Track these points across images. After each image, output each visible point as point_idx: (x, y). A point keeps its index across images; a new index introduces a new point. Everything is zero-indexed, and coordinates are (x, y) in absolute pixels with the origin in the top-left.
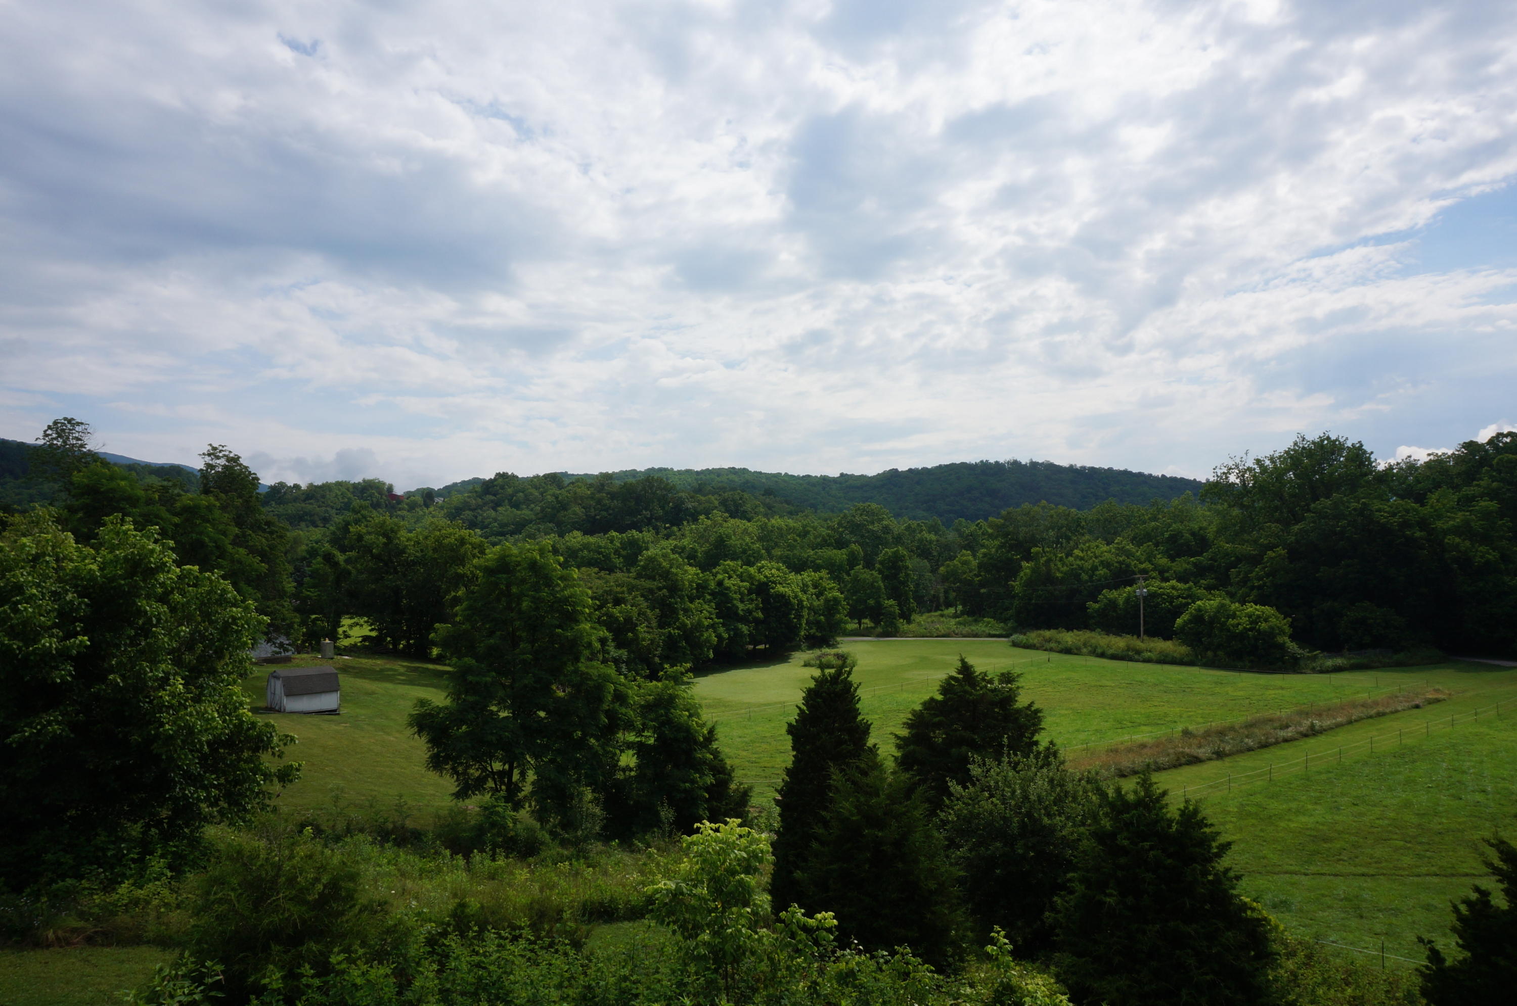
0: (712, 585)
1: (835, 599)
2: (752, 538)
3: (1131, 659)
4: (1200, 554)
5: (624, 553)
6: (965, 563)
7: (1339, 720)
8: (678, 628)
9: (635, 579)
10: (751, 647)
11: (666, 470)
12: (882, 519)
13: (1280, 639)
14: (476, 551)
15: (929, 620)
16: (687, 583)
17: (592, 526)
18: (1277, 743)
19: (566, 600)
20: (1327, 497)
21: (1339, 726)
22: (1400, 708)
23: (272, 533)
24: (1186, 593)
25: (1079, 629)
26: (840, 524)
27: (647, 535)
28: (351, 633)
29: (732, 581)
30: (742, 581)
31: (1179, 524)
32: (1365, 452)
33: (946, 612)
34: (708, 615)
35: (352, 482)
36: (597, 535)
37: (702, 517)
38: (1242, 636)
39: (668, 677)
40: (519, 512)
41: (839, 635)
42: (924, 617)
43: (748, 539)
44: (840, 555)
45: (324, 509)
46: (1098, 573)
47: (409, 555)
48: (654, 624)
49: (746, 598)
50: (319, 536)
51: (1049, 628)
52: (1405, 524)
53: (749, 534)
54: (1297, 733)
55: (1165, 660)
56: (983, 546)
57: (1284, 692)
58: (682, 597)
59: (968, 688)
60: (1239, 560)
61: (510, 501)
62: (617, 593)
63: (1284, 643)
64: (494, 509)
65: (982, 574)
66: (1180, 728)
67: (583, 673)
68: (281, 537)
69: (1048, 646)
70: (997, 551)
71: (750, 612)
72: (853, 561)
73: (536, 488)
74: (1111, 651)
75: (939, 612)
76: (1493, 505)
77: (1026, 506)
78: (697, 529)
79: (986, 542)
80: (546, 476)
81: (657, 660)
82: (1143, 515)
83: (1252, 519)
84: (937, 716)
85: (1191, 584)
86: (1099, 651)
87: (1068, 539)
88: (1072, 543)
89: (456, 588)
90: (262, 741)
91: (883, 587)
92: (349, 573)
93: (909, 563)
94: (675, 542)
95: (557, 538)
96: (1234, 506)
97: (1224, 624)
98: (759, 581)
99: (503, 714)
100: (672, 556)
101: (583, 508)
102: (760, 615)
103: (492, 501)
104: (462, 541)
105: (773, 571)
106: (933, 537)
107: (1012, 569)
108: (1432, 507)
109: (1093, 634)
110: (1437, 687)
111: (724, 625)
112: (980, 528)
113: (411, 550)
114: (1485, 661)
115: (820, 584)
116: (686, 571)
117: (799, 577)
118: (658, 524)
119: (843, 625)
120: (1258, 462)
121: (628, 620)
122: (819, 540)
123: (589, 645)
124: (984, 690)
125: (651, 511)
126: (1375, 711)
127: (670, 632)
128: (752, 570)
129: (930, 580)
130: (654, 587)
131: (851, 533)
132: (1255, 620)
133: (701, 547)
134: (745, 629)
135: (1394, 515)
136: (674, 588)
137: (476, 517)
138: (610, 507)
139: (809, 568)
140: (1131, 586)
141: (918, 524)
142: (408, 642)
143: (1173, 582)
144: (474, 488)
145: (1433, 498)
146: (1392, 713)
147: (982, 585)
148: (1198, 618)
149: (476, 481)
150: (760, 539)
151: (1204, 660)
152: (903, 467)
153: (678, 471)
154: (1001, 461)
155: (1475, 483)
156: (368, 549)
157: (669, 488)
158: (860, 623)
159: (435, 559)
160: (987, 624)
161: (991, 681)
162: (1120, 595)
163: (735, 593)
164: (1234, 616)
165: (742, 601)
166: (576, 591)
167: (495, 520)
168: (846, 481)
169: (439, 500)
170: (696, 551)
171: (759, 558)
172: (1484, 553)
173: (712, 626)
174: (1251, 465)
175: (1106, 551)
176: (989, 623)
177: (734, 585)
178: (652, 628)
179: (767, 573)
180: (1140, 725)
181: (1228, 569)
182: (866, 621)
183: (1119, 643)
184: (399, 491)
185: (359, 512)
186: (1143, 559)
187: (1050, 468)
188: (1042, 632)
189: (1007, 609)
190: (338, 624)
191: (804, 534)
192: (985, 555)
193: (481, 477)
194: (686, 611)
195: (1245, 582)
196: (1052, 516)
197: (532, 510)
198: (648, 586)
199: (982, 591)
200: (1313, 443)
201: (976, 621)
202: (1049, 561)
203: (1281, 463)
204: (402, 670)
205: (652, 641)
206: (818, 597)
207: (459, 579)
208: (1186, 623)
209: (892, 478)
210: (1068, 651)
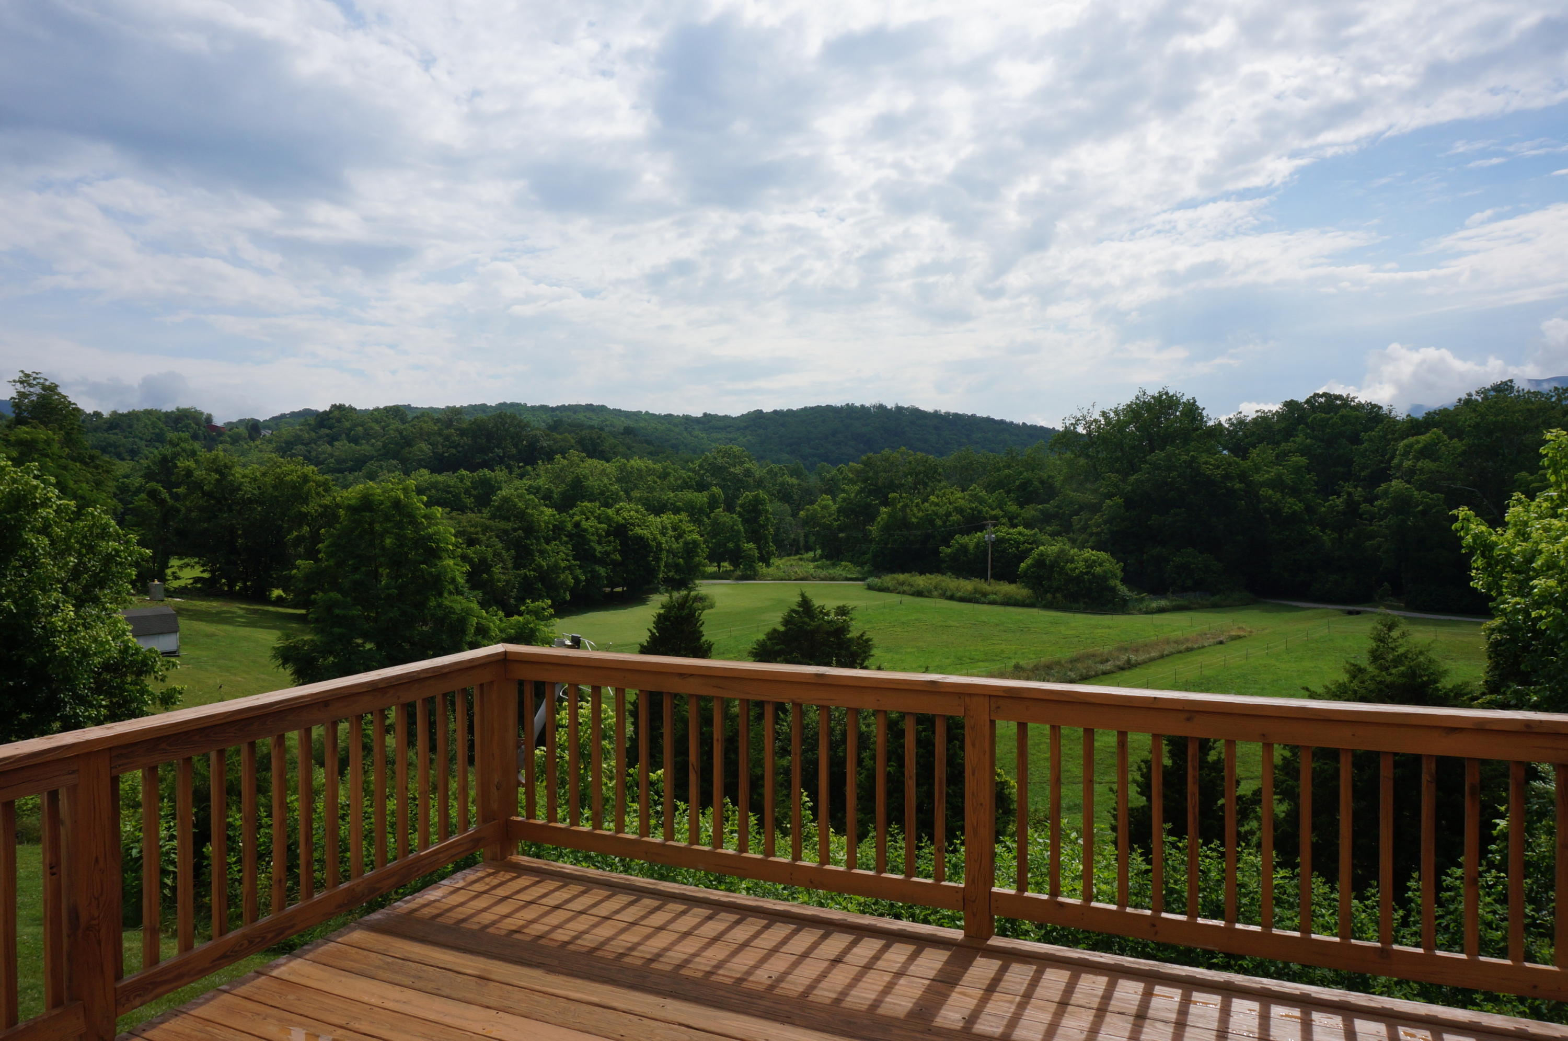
0: (569, 526)
1: (695, 542)
2: (610, 479)
3: (977, 602)
4: (1047, 502)
5: (474, 492)
6: (825, 507)
7: (1153, 654)
8: (534, 570)
9: (490, 519)
10: (608, 590)
11: (518, 405)
12: (744, 462)
13: (1112, 583)
14: (320, 489)
15: (789, 563)
16: (542, 524)
17: (439, 464)
18: (1096, 675)
19: (430, 538)
20: (1162, 450)
21: (1152, 660)
22: (1206, 644)
23: (97, 467)
24: (1032, 539)
25: (931, 573)
26: (701, 466)
27: (500, 474)
28: (180, 574)
29: (589, 523)
30: (600, 523)
31: (1030, 473)
32: (1198, 408)
33: (805, 556)
34: (564, 556)
35: (164, 410)
36: (445, 473)
37: (558, 456)
38: (1078, 579)
39: (529, 612)
40: (358, 448)
41: (697, 578)
42: (783, 561)
43: (606, 480)
44: (701, 498)
45: (131, 440)
46: (951, 518)
47: (246, 492)
48: (510, 565)
49: (604, 540)
50: (128, 470)
51: (903, 572)
52: (1227, 477)
53: (607, 475)
54: (1115, 666)
55: (1009, 602)
56: (843, 491)
57: (1111, 631)
58: (537, 539)
59: (807, 620)
60: (1081, 508)
61: (348, 435)
62: (471, 533)
63: (1116, 586)
64: (330, 443)
65: (841, 518)
66: (1013, 662)
67: (447, 607)
68: (108, 472)
69: (901, 589)
70: (856, 496)
71: (607, 554)
72: (713, 503)
73: (376, 421)
74: (959, 594)
75: (798, 556)
76: (1303, 461)
77: (886, 452)
78: (553, 469)
79: (846, 487)
80: (387, 409)
81: (512, 601)
82: (998, 462)
83: (1096, 469)
84: (777, 644)
85: (1037, 530)
86: (949, 593)
87: (925, 485)
88: (929, 489)
89: (300, 526)
90: (146, 665)
91: (742, 530)
92: (178, 511)
93: (769, 508)
94: (529, 482)
95: (402, 476)
96: (1080, 456)
97: (1062, 568)
98: (617, 522)
99: (368, 646)
100: (527, 497)
101: (430, 444)
102: (618, 557)
103: (327, 435)
104: (305, 479)
105: (632, 513)
106: (794, 481)
107: (869, 514)
108: (1253, 461)
109: (944, 578)
110: (1241, 625)
111: (580, 567)
112: (841, 473)
113: (247, 487)
114: (1286, 602)
115: (680, 527)
116: (542, 512)
117: (659, 520)
118: (512, 463)
119: (702, 568)
120: (1104, 414)
121: (483, 561)
122: (679, 482)
123: (453, 580)
124: (820, 622)
125: (503, 449)
126: (1185, 646)
127: (525, 573)
128: (610, 512)
129: (791, 524)
130: (509, 528)
131: (712, 475)
132: (1090, 564)
133: (557, 487)
134: (602, 571)
135: (1218, 467)
136: (530, 529)
137: (310, 452)
138: (459, 444)
139: (669, 510)
140: (981, 531)
141: (780, 468)
142: (245, 584)
143: (1020, 528)
144: (306, 421)
145: (1254, 453)
146: (1199, 648)
147: (841, 529)
148: (1040, 563)
149: (307, 413)
150: (619, 480)
151: (1044, 602)
152: (767, 409)
153: (532, 407)
154: (867, 404)
155: (1292, 439)
156: (198, 485)
157: (523, 426)
158: (719, 566)
159: (276, 497)
160: (845, 568)
161: (827, 614)
162: (971, 540)
163: (593, 535)
164: (1072, 561)
165: (599, 543)
166: (439, 529)
167: (331, 455)
168: (710, 422)
169: (267, 433)
170: (552, 492)
171: (617, 499)
172: (1292, 505)
173: (569, 568)
174: (1098, 417)
175: (959, 498)
176: (846, 566)
177: (591, 527)
178: (507, 569)
179: (625, 514)
180: (979, 661)
181: (1071, 516)
182: (726, 564)
183: (967, 585)
184: (219, 421)
185: (178, 445)
186: (994, 505)
187: (916, 415)
188: (896, 576)
189: (864, 553)
190: (165, 566)
191: (664, 476)
192: (844, 500)
193: (313, 408)
194: (542, 552)
195: (1084, 529)
196: (910, 463)
197: (373, 445)
198: (502, 527)
199: (841, 535)
200: (1153, 397)
201: (834, 565)
202: (906, 506)
203: (1125, 416)
204: (241, 612)
205: (508, 582)
206: (677, 539)
207: (302, 518)
208: (1029, 567)
209: (757, 419)
210: (919, 594)
